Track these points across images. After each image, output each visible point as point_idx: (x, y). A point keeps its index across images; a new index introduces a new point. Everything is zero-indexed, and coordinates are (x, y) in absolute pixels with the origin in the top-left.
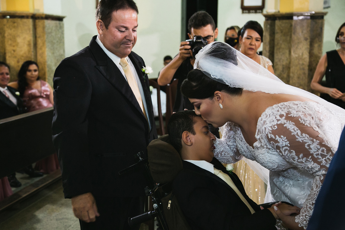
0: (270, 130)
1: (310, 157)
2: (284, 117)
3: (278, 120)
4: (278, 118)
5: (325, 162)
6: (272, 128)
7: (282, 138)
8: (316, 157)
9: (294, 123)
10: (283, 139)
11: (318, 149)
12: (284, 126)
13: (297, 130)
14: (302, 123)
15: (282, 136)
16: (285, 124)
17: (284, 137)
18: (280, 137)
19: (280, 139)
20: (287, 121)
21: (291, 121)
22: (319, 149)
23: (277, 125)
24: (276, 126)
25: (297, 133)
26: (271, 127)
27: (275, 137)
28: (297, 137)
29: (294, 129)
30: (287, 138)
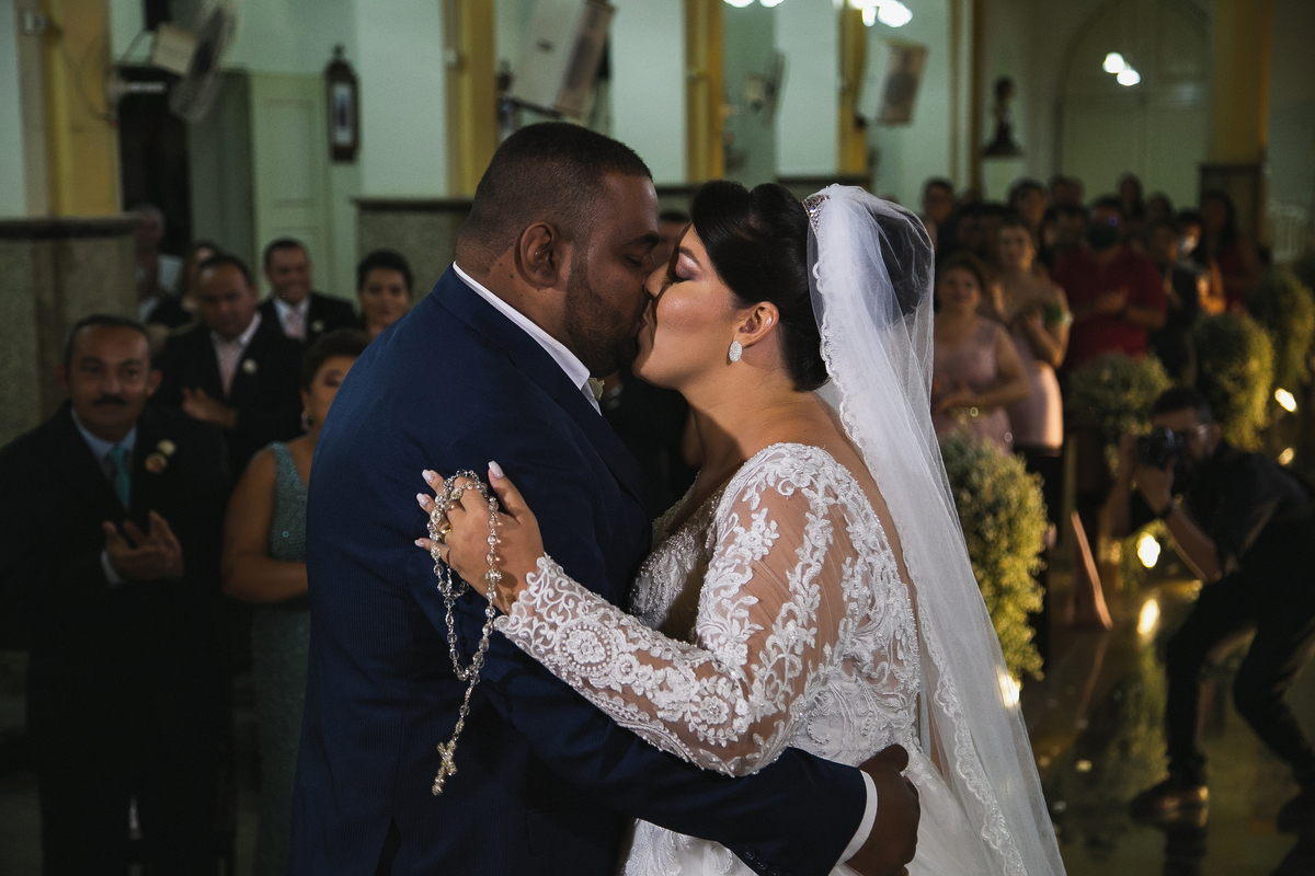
0: (766, 482)
1: (758, 627)
2: (832, 501)
3: (811, 486)
4: (821, 486)
5: (766, 678)
6: (776, 483)
7: (768, 526)
8: (769, 644)
10: (767, 534)
11: (793, 648)
12: (807, 515)
13: (818, 561)
14: (841, 573)
15: (774, 524)
16: (814, 513)
17: (777, 530)
18: (768, 520)
19: (763, 524)
20: (824, 517)
21: (832, 529)
22: (792, 651)
23: (797, 491)
24: (790, 491)
25: (809, 566)
26: (778, 479)
27: (758, 510)
28: (798, 569)
29: (815, 549)
30: (775, 542)
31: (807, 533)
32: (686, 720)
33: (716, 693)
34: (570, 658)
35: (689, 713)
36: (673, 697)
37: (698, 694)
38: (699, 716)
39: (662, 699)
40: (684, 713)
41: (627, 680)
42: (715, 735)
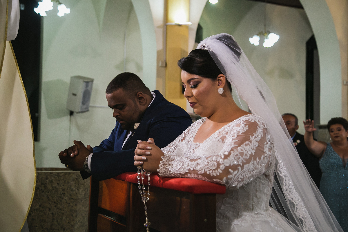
2: (264, 126)
4: (261, 122)
8: (238, 148)
9: (262, 136)
15: (247, 126)
16: (259, 127)
17: (248, 128)
21: (263, 133)
23: (255, 122)
24: (253, 121)
25: (256, 137)
30: (247, 130)
31: (257, 131)
32: (206, 171)
33: (212, 161)
34: (174, 170)
35: (206, 169)
36: (201, 166)
37: (207, 162)
38: (209, 168)
39: (198, 168)
40: (205, 169)
41: (188, 168)
42: (215, 172)
